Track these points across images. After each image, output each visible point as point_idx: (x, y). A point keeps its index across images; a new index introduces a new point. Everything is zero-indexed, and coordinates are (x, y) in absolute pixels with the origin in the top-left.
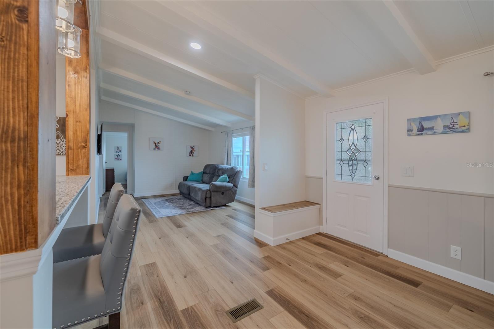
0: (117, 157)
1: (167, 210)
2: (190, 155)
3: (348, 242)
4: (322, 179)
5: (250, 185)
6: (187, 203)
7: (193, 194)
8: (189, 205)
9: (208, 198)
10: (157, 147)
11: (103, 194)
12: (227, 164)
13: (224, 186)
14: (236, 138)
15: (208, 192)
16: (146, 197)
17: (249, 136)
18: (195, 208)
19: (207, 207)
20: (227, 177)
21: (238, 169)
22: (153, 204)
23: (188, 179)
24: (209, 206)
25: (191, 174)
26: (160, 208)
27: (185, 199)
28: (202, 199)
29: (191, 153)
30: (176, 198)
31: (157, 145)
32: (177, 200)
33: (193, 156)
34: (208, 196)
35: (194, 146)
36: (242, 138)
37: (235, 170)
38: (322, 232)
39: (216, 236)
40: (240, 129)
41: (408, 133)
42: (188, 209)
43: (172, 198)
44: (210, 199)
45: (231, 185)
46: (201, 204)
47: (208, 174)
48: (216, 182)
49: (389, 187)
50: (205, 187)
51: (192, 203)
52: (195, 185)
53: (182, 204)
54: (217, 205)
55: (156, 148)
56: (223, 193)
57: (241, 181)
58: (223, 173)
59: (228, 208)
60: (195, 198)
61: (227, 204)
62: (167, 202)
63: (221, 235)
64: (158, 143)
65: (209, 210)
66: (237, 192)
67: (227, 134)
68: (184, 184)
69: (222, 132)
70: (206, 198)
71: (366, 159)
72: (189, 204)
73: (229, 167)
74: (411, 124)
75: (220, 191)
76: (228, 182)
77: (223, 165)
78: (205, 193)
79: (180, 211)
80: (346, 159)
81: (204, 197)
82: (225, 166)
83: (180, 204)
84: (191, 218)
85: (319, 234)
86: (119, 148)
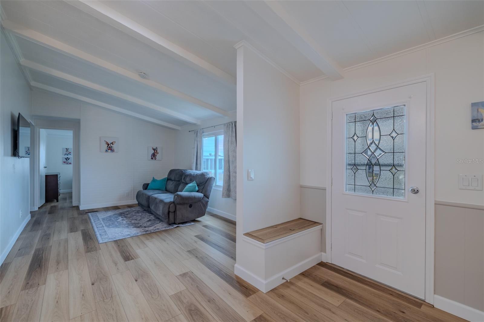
0: (65, 160)
1: (117, 229)
2: (152, 159)
3: (367, 279)
4: (326, 190)
5: (224, 194)
6: (147, 217)
7: (153, 206)
8: (148, 221)
9: (172, 212)
10: (110, 148)
11: (39, 207)
12: (196, 169)
13: (192, 196)
14: (206, 138)
15: (172, 205)
16: (95, 210)
17: (223, 136)
18: (155, 226)
19: (170, 224)
20: (196, 185)
21: (210, 176)
22: (101, 220)
23: (148, 187)
24: (173, 222)
25: (152, 181)
26: (108, 226)
27: (145, 212)
28: (163, 214)
29: (154, 156)
30: (134, 211)
31: (110, 146)
32: (134, 214)
33: (155, 159)
34: (172, 210)
35: (156, 148)
36: (214, 137)
37: (206, 176)
38: (325, 262)
39: (180, 275)
40: (212, 127)
41: (472, 125)
42: (145, 227)
43: (127, 210)
44: (175, 214)
45: (200, 195)
46: (163, 220)
47: (174, 181)
48: (182, 192)
49: (435, 204)
50: (168, 198)
51: (152, 217)
52: (156, 196)
53: (139, 219)
54: (184, 221)
55: (109, 150)
56: (191, 206)
57: (213, 189)
58: (191, 181)
59: (197, 224)
60: (156, 212)
61: (196, 219)
62: (121, 217)
63: (187, 273)
64: (112, 143)
65: (173, 227)
66: (209, 203)
67: (196, 133)
68: (143, 194)
69: (189, 131)
70: (169, 212)
71: (394, 164)
72: (148, 219)
73: (198, 172)
74: (479, 110)
75: (187, 204)
76: (198, 191)
77: (192, 170)
78: (168, 207)
79: (134, 231)
80: (362, 163)
81: (167, 211)
82: (194, 172)
83: (136, 220)
84: (147, 242)
85: (322, 264)
86: (69, 150)
